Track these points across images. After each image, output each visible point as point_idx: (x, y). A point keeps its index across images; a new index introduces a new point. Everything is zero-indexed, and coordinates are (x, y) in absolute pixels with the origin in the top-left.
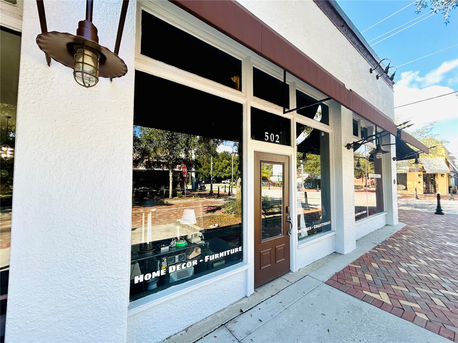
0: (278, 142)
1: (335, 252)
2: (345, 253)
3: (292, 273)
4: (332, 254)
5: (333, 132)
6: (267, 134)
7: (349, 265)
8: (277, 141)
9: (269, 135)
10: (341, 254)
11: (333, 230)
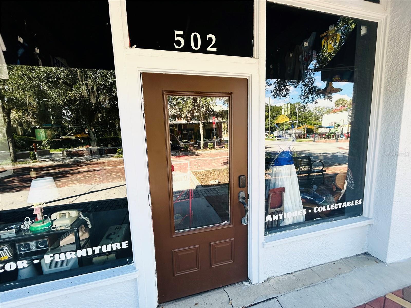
0: (215, 50)
1: (366, 254)
2: (389, 261)
3: (249, 285)
4: (357, 256)
5: (389, 17)
6: (178, 35)
7: (387, 297)
8: (209, 49)
9: (187, 37)
10: (377, 261)
11: (366, 216)
